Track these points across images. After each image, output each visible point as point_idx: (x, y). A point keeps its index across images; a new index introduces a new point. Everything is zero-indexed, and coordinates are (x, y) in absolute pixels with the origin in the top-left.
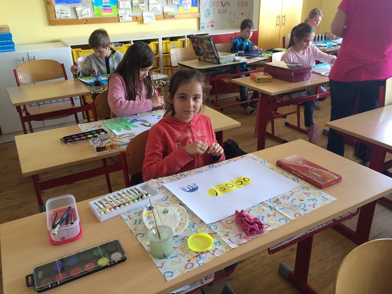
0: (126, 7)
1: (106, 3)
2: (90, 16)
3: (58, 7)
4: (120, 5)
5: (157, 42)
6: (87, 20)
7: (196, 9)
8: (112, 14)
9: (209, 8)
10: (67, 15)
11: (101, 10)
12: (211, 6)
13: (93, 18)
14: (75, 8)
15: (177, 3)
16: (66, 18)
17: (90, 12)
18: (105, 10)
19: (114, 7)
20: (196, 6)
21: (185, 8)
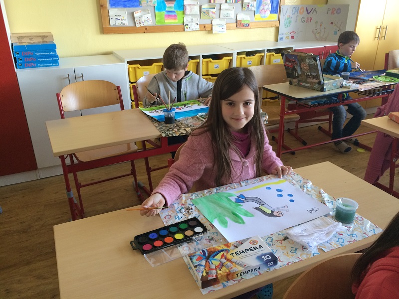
0: (193, 13)
1: (170, 7)
2: (150, 23)
3: (113, 12)
4: (187, 10)
5: (231, 58)
6: (146, 29)
7: (275, 16)
8: (177, 21)
9: (291, 15)
10: (123, 22)
11: (164, 16)
12: (293, 12)
13: (153, 26)
14: (133, 14)
15: (253, 9)
16: (122, 25)
17: (150, 18)
18: (168, 16)
19: (179, 13)
20: (276, 13)
21: (263, 15)
